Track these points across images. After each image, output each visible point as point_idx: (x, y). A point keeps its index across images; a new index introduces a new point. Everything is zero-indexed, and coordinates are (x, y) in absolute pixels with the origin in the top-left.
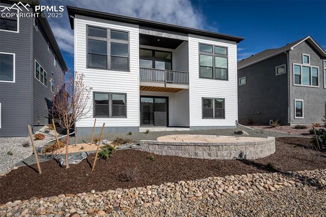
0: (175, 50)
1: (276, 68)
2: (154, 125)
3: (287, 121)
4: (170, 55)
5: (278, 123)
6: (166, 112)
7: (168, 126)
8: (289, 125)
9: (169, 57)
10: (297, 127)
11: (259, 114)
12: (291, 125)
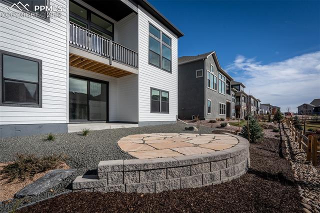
0: (118, 23)
1: (197, 71)
2: (88, 120)
3: (204, 117)
4: (111, 27)
5: (199, 118)
6: (105, 103)
7: (108, 121)
8: (204, 119)
9: (110, 29)
10: (211, 122)
11: (183, 110)
12: (206, 119)
